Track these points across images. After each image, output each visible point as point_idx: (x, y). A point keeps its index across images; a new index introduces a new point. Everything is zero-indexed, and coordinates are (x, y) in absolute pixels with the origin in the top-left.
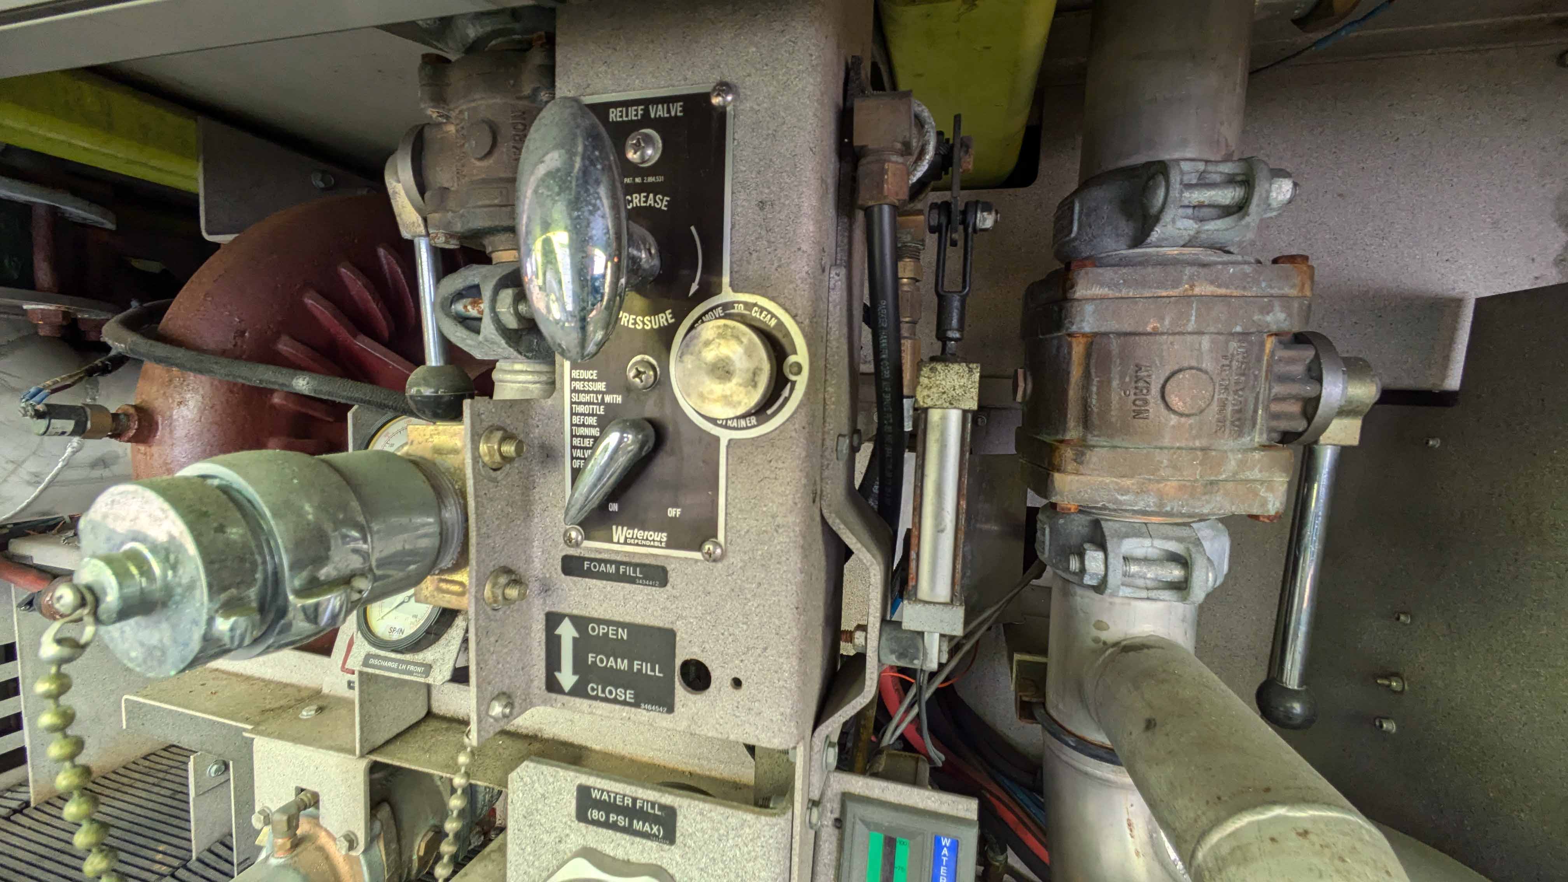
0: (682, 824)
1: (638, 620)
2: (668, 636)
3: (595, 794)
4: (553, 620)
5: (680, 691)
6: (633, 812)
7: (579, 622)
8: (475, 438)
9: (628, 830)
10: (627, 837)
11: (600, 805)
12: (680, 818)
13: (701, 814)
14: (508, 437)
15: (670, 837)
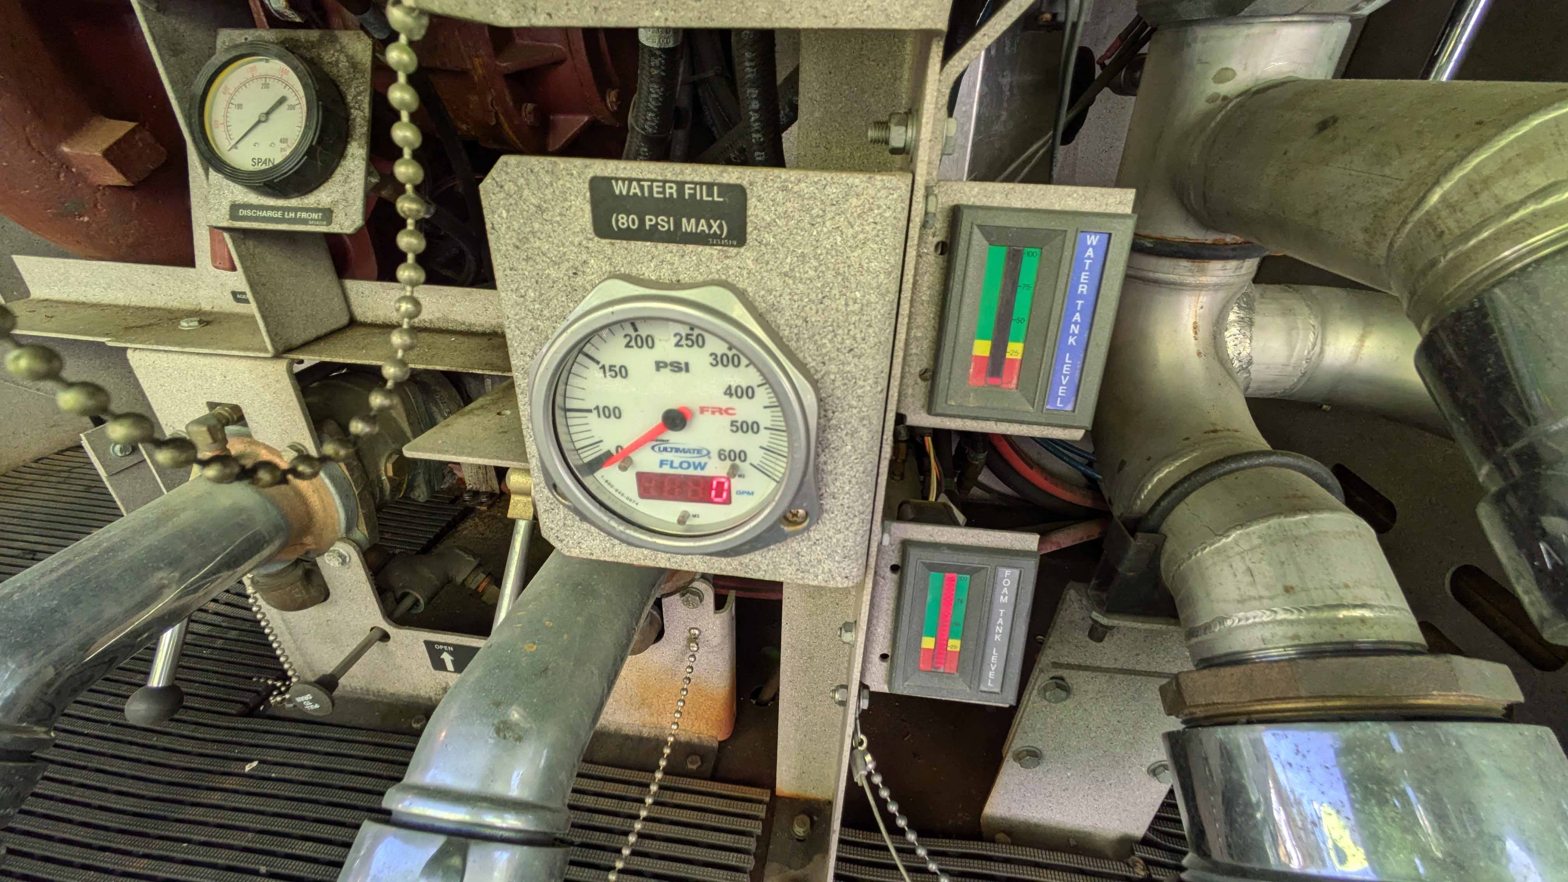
0: (756, 211)
3: (619, 188)
6: (681, 205)
9: (675, 236)
10: (673, 247)
11: (626, 204)
12: (752, 202)
13: (784, 189)
15: (738, 235)
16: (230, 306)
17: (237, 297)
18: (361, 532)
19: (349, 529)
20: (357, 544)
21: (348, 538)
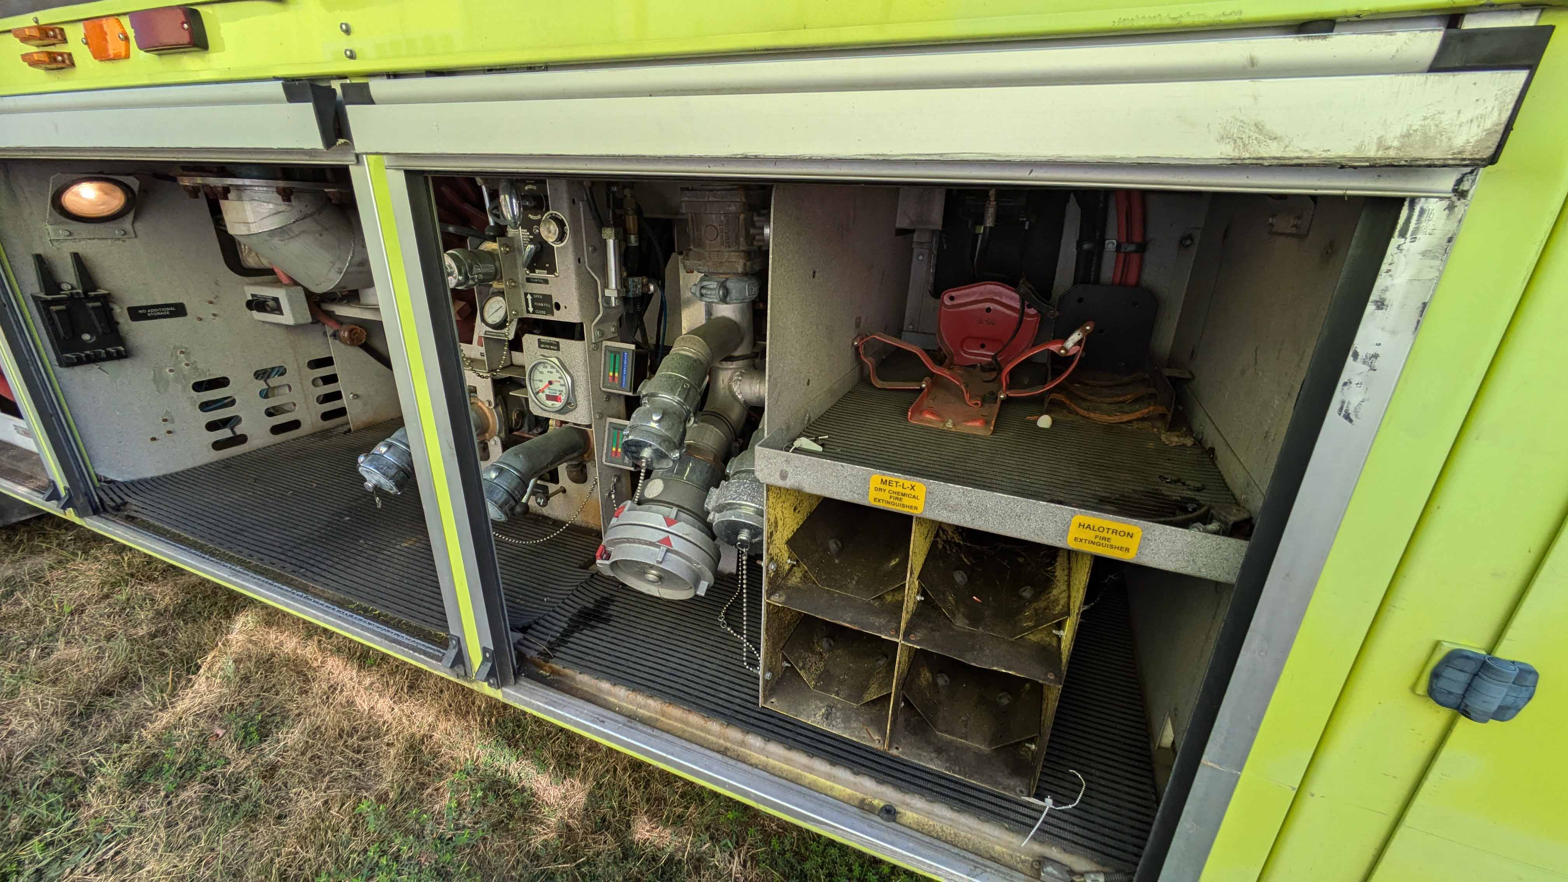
0: (561, 346)
1: (544, 293)
2: (550, 296)
3: (542, 341)
4: (526, 294)
5: (555, 310)
6: (550, 344)
7: (532, 294)
8: (500, 247)
9: (550, 349)
10: (550, 351)
11: (543, 343)
12: (560, 344)
13: (564, 342)
14: (507, 246)
15: (558, 349)
16: (479, 357)
17: (482, 355)
18: (503, 435)
19: (499, 433)
20: (501, 438)
21: (498, 436)
